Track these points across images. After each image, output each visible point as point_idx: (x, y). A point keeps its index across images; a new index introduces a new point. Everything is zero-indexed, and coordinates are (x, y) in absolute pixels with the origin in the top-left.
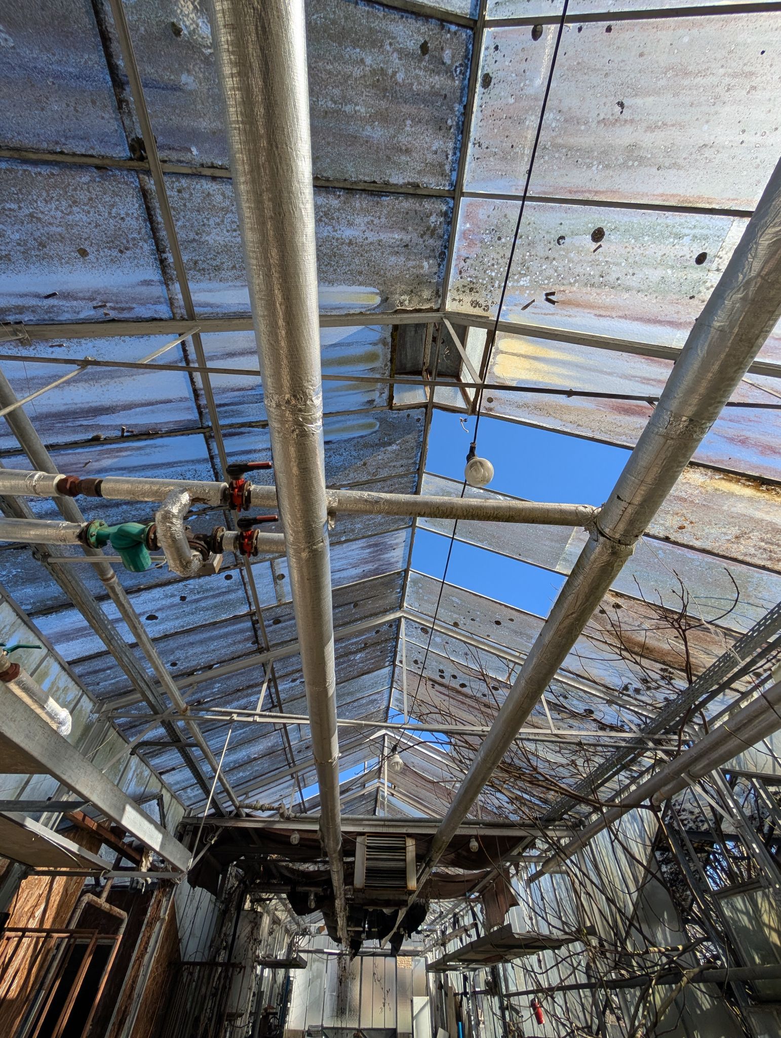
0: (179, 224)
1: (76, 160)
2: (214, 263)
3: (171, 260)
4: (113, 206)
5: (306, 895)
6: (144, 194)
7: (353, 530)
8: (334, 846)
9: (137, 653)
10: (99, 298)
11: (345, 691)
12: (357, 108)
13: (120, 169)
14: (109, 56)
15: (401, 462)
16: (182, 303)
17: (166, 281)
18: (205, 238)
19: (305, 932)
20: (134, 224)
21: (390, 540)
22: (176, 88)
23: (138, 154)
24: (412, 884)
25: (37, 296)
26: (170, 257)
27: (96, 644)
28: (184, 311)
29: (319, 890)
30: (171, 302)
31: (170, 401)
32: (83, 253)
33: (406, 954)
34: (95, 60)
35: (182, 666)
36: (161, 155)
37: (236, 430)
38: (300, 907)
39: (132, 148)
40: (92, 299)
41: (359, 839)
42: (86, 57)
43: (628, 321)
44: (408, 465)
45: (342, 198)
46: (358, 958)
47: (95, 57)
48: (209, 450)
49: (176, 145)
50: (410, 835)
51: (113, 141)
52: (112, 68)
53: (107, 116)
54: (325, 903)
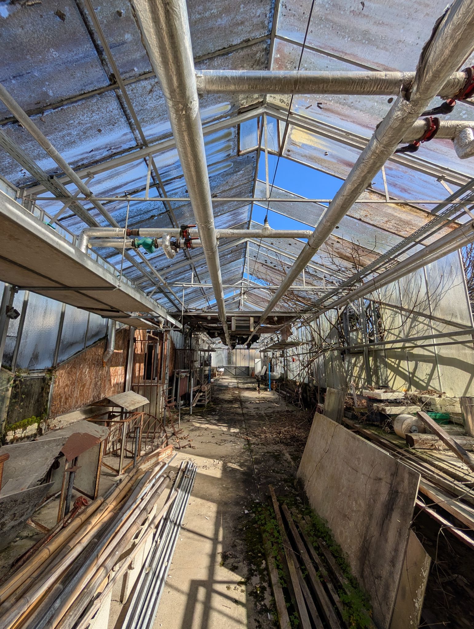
0: (134, 105)
1: (91, 94)
2: (151, 117)
3: (133, 121)
4: (107, 108)
5: (214, 333)
6: (118, 97)
7: (223, 210)
8: (223, 320)
9: (143, 265)
10: (108, 146)
11: (224, 268)
12: (212, 11)
13: (107, 91)
14: (94, 41)
15: (245, 178)
16: (140, 138)
17: (133, 130)
18: (146, 107)
19: (214, 343)
20: (116, 112)
21: (240, 211)
22: (123, 43)
23: (113, 81)
24: (252, 330)
25: (87, 153)
26: (132, 121)
27: (129, 264)
28: (141, 141)
29: (219, 332)
30: (136, 139)
31: (141, 178)
32: (100, 131)
33: (252, 349)
34: (88, 46)
35: (159, 267)
36: (122, 77)
37: (168, 182)
38: (212, 335)
39: (110, 80)
40: (106, 148)
41: (233, 318)
42: (85, 47)
43: (355, 125)
44: (249, 178)
45: (208, 64)
46: (235, 350)
47: (88, 45)
48: (159, 192)
49: (128, 70)
50: (251, 316)
51: (102, 80)
52: (96, 47)
53: (98, 70)
54: (221, 334)
